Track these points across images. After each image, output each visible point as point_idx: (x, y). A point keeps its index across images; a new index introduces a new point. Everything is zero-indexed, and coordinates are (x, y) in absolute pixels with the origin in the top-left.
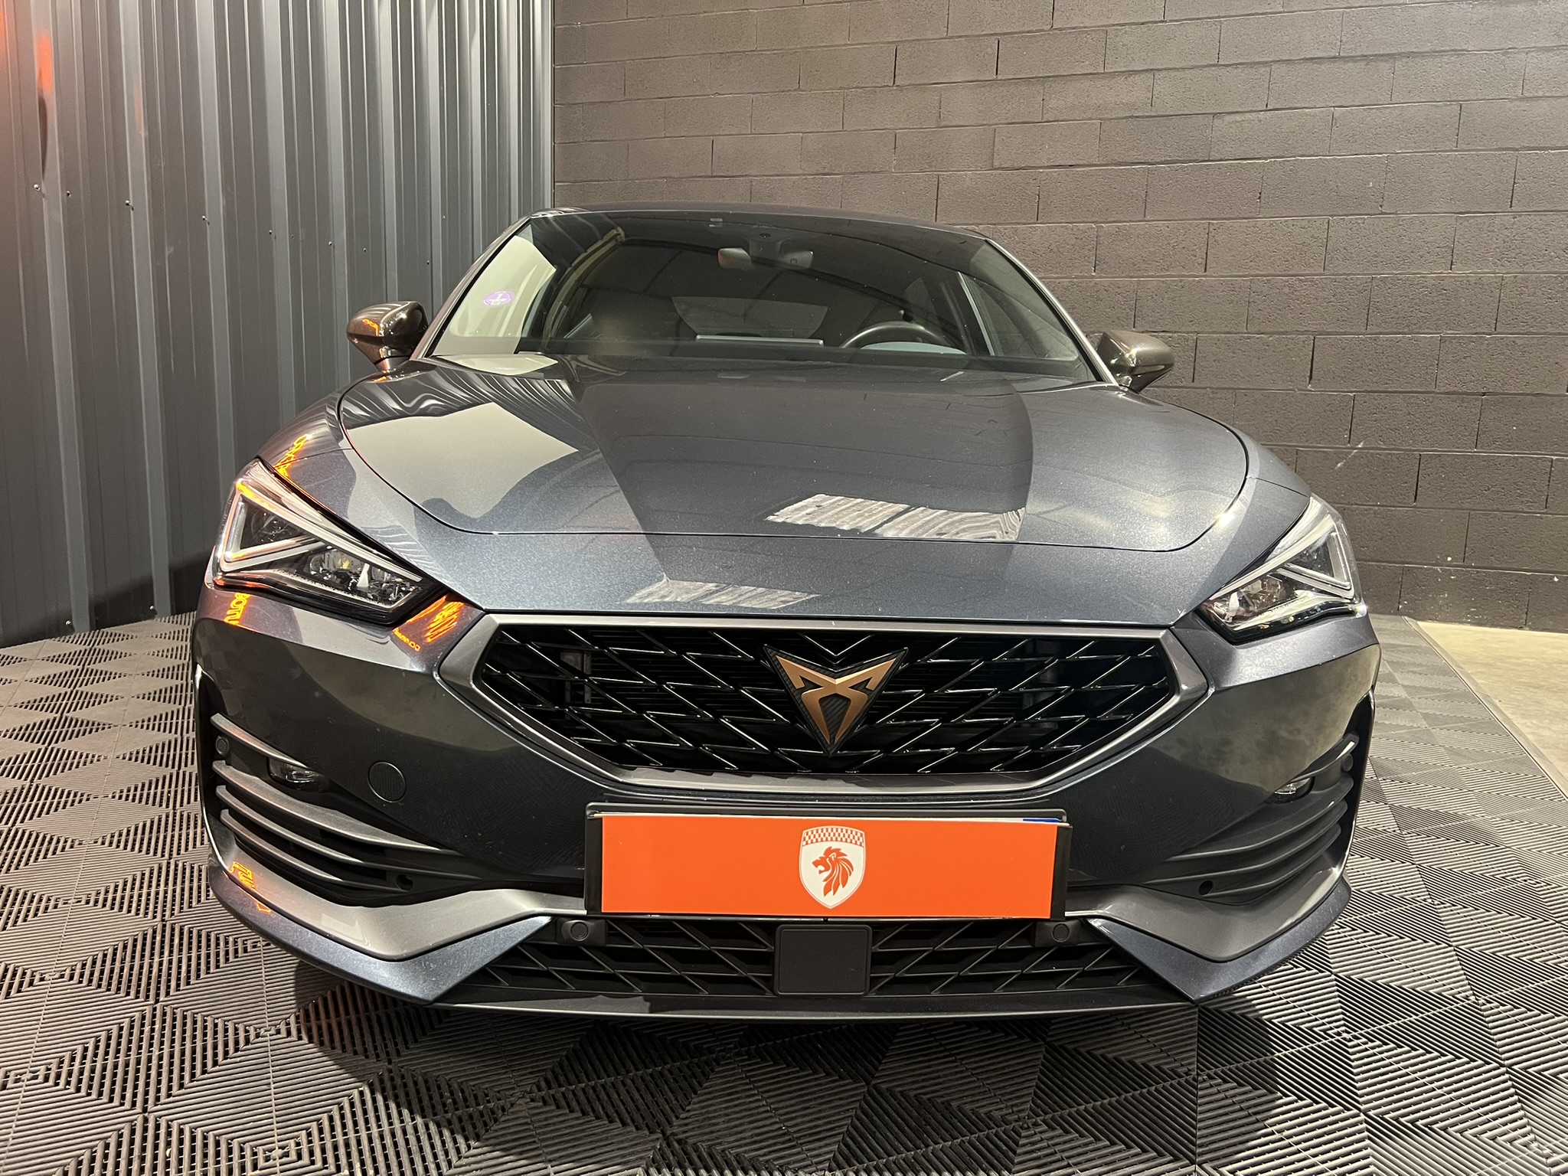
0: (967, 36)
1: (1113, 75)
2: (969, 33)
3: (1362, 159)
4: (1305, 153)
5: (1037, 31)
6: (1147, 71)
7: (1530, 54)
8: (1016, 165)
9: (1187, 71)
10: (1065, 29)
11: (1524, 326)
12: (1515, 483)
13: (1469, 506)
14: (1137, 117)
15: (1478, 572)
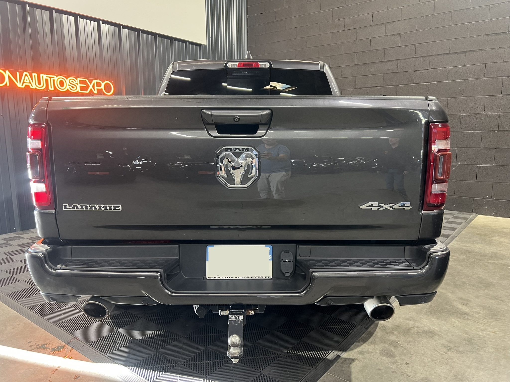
0: (348, 53)
1: (386, 62)
2: (349, 53)
3: (457, 82)
4: (441, 81)
5: (366, 51)
6: (396, 60)
7: (505, 49)
8: (362, 87)
9: (407, 60)
10: (373, 50)
11: (507, 128)
12: (506, 174)
13: (493, 181)
14: (393, 73)
15: (496, 201)
